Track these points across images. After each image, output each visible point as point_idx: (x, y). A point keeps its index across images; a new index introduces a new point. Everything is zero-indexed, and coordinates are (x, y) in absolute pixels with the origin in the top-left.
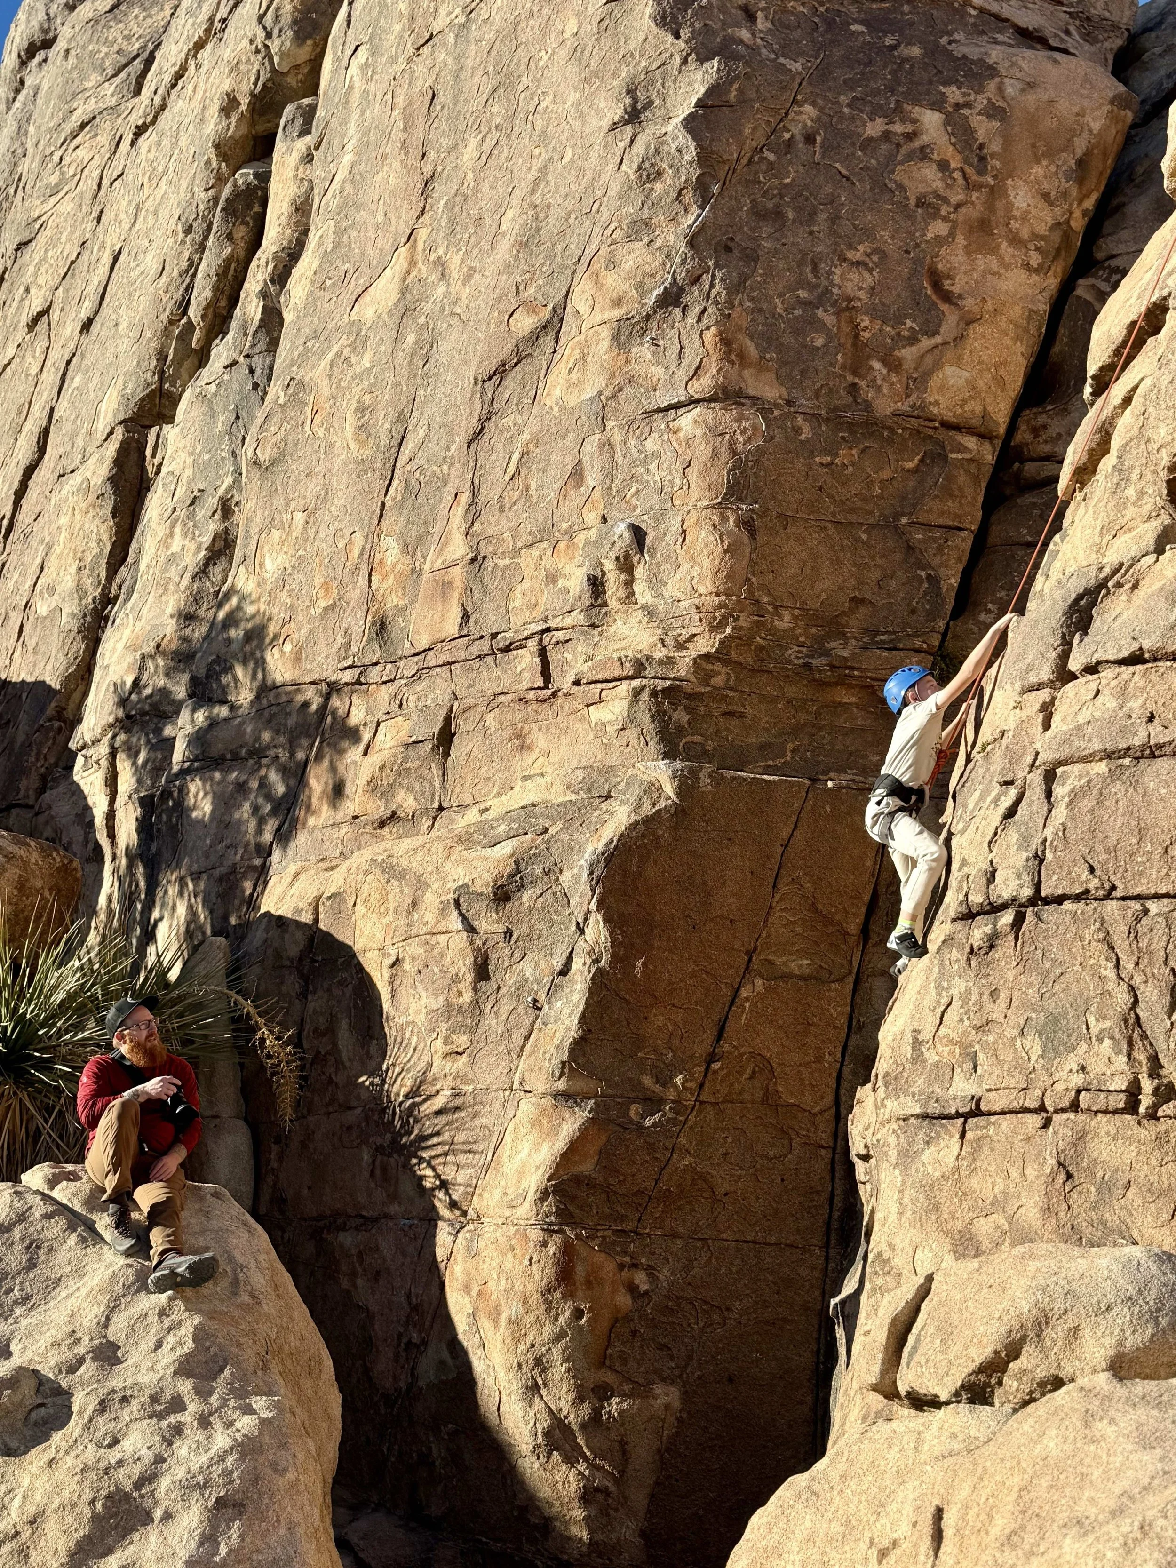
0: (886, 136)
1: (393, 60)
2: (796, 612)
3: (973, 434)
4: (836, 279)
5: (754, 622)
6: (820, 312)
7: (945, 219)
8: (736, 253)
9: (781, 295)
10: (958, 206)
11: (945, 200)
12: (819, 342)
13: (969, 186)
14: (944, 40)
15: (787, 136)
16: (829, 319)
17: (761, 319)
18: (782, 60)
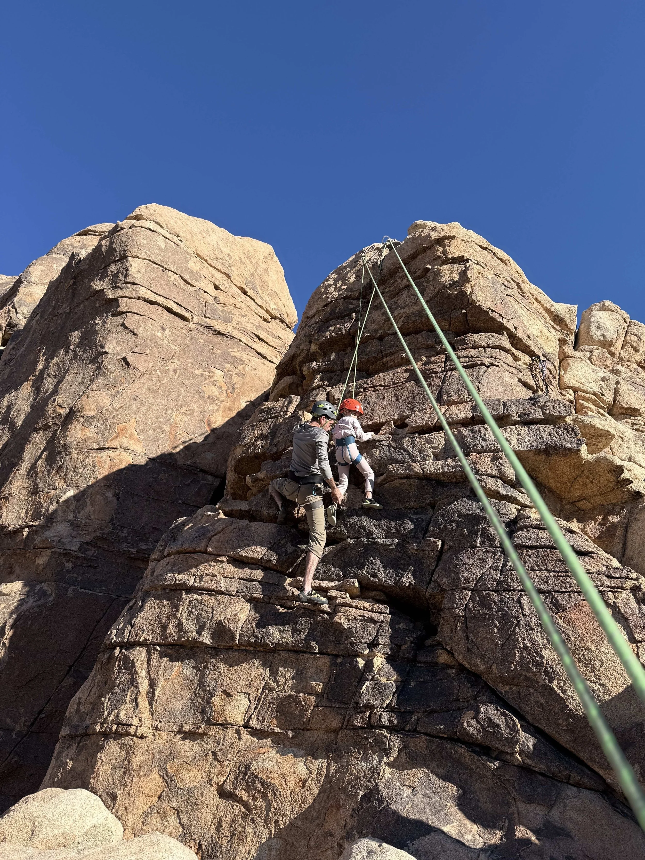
0: (202, 375)
1: (46, 320)
2: (130, 530)
3: (211, 475)
4: (174, 417)
5: (110, 531)
6: (164, 426)
7: (216, 404)
8: (138, 401)
9: (151, 418)
10: (222, 401)
11: (218, 399)
12: (162, 436)
13: (227, 396)
14: (230, 350)
15: (167, 368)
16: (167, 429)
17: (142, 424)
18: (170, 345)
